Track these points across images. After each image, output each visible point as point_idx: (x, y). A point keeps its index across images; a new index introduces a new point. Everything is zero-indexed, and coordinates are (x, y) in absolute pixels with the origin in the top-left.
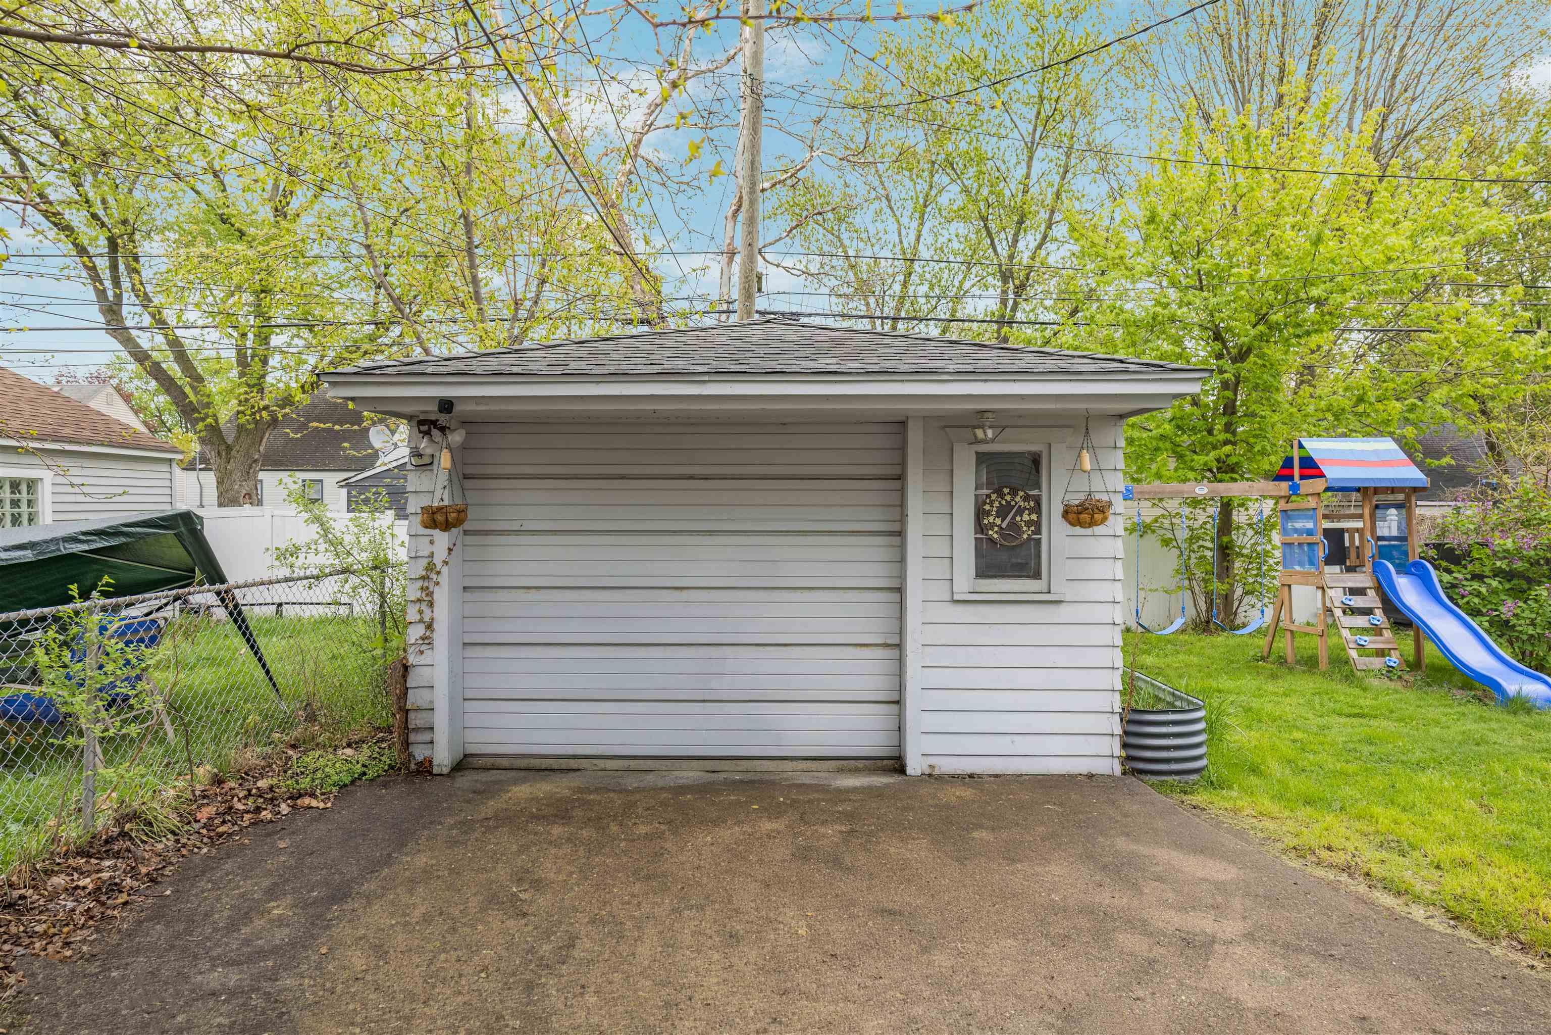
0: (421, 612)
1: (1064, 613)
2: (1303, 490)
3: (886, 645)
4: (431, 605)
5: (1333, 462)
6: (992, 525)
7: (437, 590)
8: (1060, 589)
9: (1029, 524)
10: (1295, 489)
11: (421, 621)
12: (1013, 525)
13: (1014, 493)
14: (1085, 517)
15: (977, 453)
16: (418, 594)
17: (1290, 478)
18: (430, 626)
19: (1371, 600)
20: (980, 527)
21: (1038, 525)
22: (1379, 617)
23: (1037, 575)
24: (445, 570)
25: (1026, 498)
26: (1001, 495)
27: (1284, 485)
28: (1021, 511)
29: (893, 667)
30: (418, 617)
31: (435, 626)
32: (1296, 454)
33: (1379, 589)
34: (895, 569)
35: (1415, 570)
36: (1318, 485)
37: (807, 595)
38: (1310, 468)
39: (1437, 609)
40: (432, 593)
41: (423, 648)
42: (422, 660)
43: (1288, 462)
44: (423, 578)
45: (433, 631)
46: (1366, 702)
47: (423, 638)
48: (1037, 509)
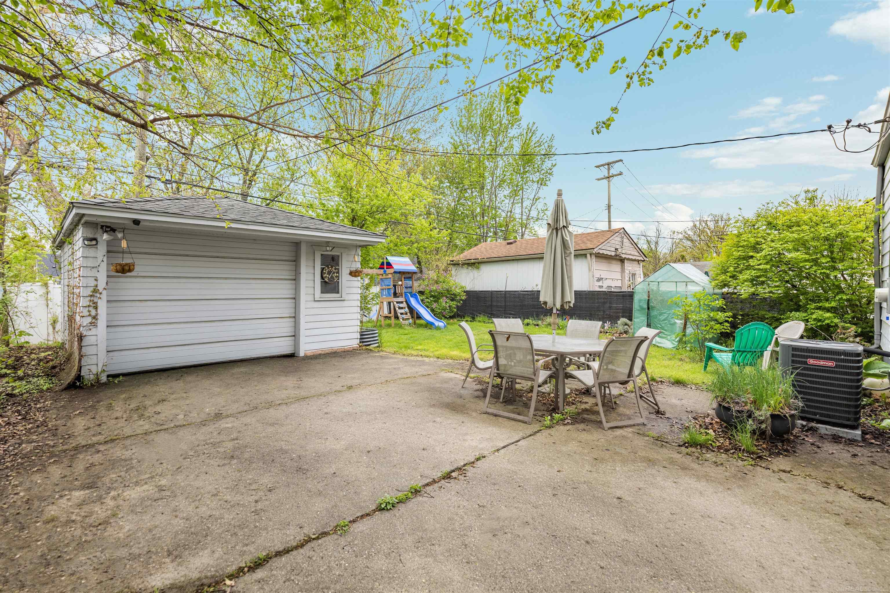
0: (89, 311)
1: (345, 303)
2: (387, 272)
3: (290, 317)
4: (96, 308)
5: (396, 264)
6: (326, 277)
7: (99, 301)
8: (344, 296)
9: (336, 277)
10: (385, 271)
11: (90, 315)
12: (332, 277)
13: (332, 267)
14: (357, 274)
15: (322, 255)
16: (88, 304)
17: (383, 268)
18: (95, 318)
19: (404, 305)
20: (322, 278)
21: (338, 277)
22: (407, 310)
23: (338, 293)
24: (104, 292)
25: (335, 269)
26: (328, 268)
27: (382, 270)
28: (334, 273)
29: (292, 324)
30: (88, 314)
31: (98, 317)
32: (385, 261)
33: (406, 302)
34: (293, 292)
35: (414, 296)
36: (391, 271)
37: (263, 301)
38: (389, 265)
39: (419, 306)
40: (97, 303)
41: (91, 327)
42: (90, 333)
43: (383, 264)
44: (91, 296)
45: (97, 320)
46: (406, 332)
47: (90, 323)
48: (338, 273)
